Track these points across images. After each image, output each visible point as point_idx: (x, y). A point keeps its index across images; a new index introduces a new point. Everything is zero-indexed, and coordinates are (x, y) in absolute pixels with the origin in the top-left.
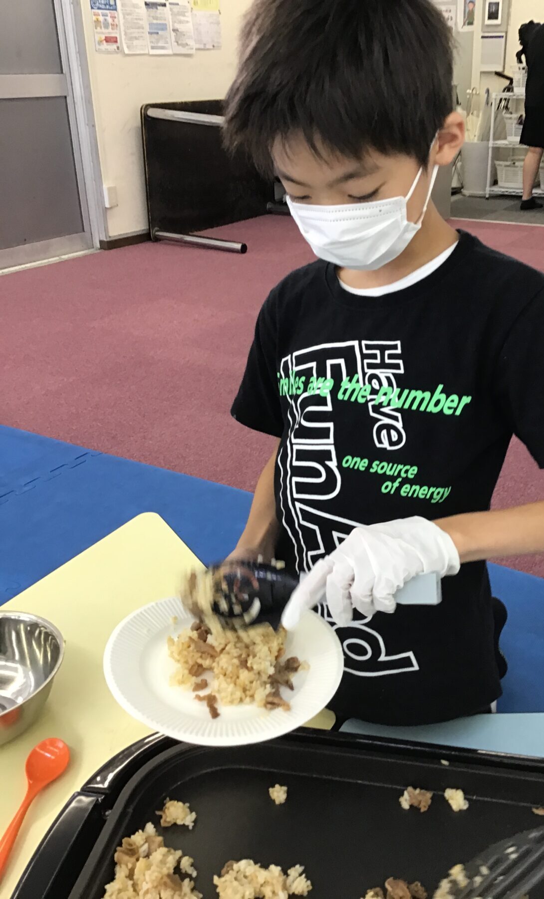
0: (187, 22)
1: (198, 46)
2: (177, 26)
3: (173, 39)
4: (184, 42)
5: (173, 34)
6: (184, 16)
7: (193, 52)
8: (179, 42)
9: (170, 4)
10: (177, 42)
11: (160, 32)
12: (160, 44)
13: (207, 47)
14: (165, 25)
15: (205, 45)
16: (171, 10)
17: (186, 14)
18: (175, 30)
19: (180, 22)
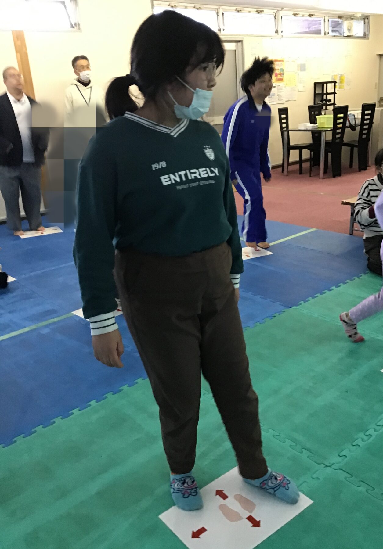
0: (283, 91)
1: (286, 100)
2: (279, 94)
3: (277, 98)
4: (282, 99)
5: (277, 96)
6: (282, 89)
7: (284, 102)
8: (280, 99)
9: (277, 86)
10: (278, 99)
11: (273, 97)
12: (272, 101)
13: (290, 100)
14: (275, 94)
15: (289, 99)
16: (277, 88)
17: (283, 89)
18: (278, 95)
19: (281, 92)
